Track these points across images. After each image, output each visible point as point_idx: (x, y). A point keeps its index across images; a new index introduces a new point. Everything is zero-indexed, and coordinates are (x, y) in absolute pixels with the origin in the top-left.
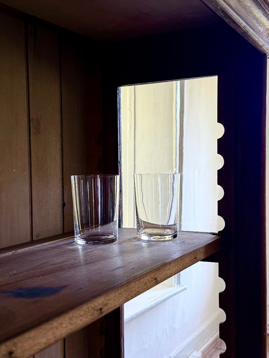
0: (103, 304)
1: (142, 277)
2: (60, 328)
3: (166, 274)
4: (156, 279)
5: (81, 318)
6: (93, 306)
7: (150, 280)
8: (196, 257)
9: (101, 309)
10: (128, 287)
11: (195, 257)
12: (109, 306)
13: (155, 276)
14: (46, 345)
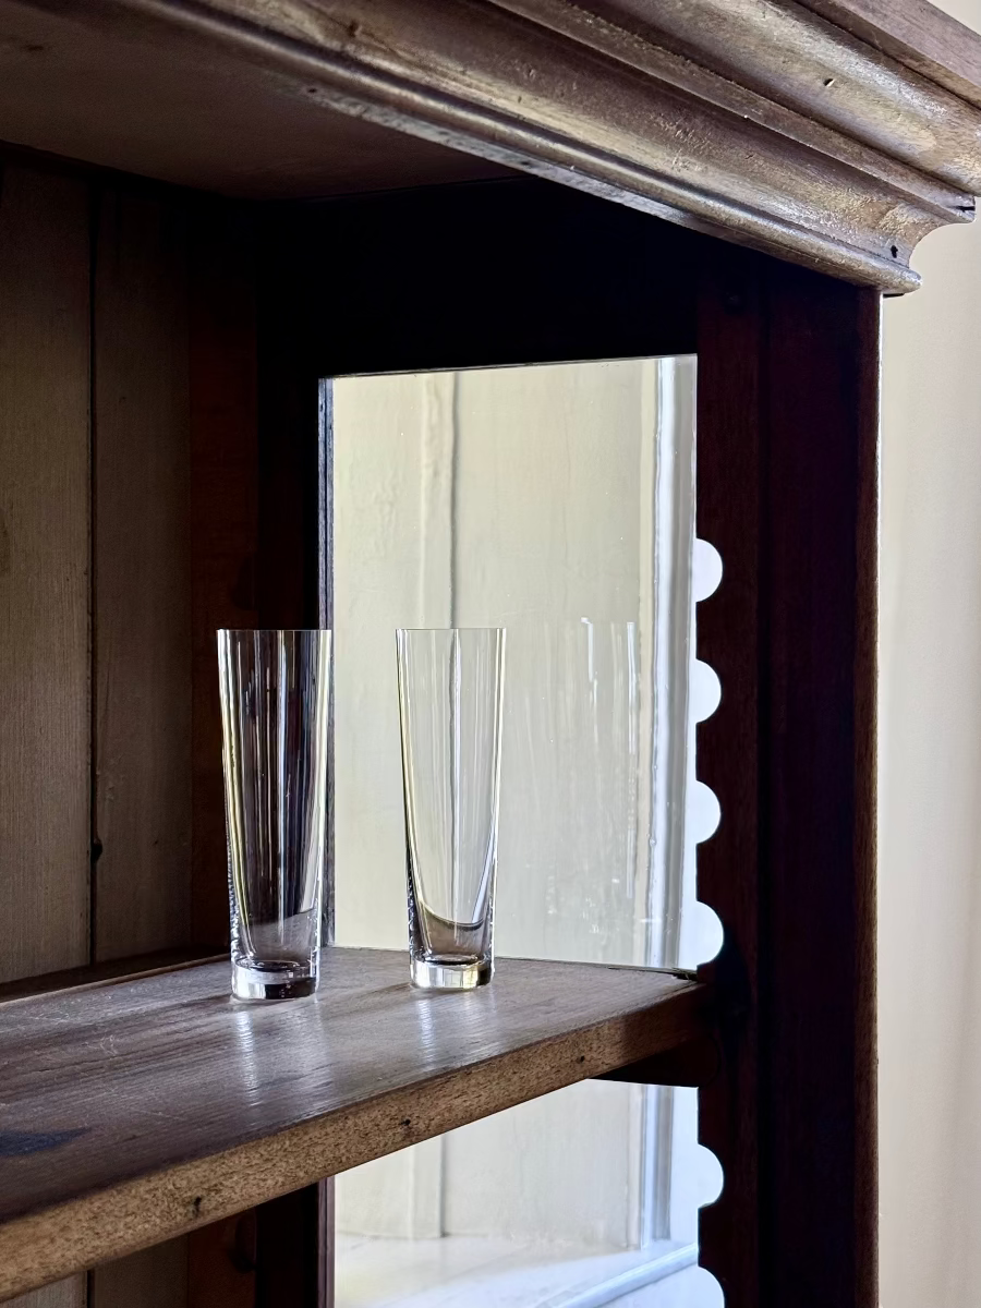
0: (206, 1186)
1: (353, 1109)
2: (60, 1241)
3: (450, 1110)
4: (408, 1122)
5: (129, 1219)
6: (171, 1187)
7: (383, 1123)
8: (583, 1058)
9: (198, 1200)
10: (295, 1140)
11: (577, 1055)
12: (225, 1193)
13: (403, 1113)
14: (17, 1287)
